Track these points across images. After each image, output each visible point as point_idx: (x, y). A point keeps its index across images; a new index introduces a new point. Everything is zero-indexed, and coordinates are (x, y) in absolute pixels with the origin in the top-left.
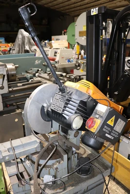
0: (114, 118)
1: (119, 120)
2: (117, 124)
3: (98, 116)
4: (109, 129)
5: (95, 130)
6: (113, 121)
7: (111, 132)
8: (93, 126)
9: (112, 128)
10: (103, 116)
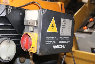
0: (53, 21)
1: (62, 20)
2: (61, 26)
3: (31, 29)
4: (54, 38)
5: (36, 48)
6: (55, 25)
7: (59, 40)
8: (30, 45)
9: (57, 35)
10: (38, 25)
